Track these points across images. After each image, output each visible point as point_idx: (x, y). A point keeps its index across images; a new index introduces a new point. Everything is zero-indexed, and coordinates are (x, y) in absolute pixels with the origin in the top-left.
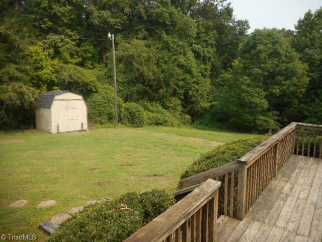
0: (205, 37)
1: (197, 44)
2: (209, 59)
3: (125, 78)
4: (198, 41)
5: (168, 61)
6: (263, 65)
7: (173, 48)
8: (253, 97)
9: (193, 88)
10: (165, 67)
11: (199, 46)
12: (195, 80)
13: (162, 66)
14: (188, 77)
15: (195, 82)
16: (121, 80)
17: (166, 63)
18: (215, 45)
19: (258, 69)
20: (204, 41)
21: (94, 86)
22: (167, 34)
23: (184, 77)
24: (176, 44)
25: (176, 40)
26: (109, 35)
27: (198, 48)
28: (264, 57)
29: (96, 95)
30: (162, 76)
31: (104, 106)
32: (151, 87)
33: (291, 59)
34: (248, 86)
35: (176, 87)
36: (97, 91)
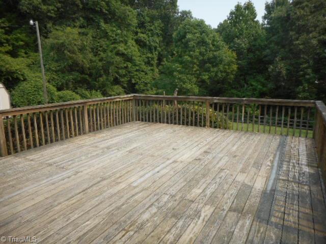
0: (151, 26)
1: (143, 33)
2: (155, 48)
3: (59, 66)
4: (143, 30)
5: (107, 50)
6: (191, 53)
7: (111, 36)
8: (184, 83)
9: (135, 76)
10: (103, 55)
11: (144, 35)
12: (137, 68)
13: (100, 54)
14: (130, 65)
15: (137, 71)
16: (53, 69)
17: (104, 51)
18: (161, 34)
19: (187, 57)
20: (149, 31)
21: (22, 75)
22: (106, 22)
23: (125, 65)
24: (115, 33)
25: (114, 29)
26: (31, 22)
27: (144, 38)
28: (192, 46)
29: (24, 84)
30: (100, 64)
31: (33, 95)
32: (90, 75)
33: (218, 48)
34: (180, 72)
35: (117, 76)
36: (25, 80)
